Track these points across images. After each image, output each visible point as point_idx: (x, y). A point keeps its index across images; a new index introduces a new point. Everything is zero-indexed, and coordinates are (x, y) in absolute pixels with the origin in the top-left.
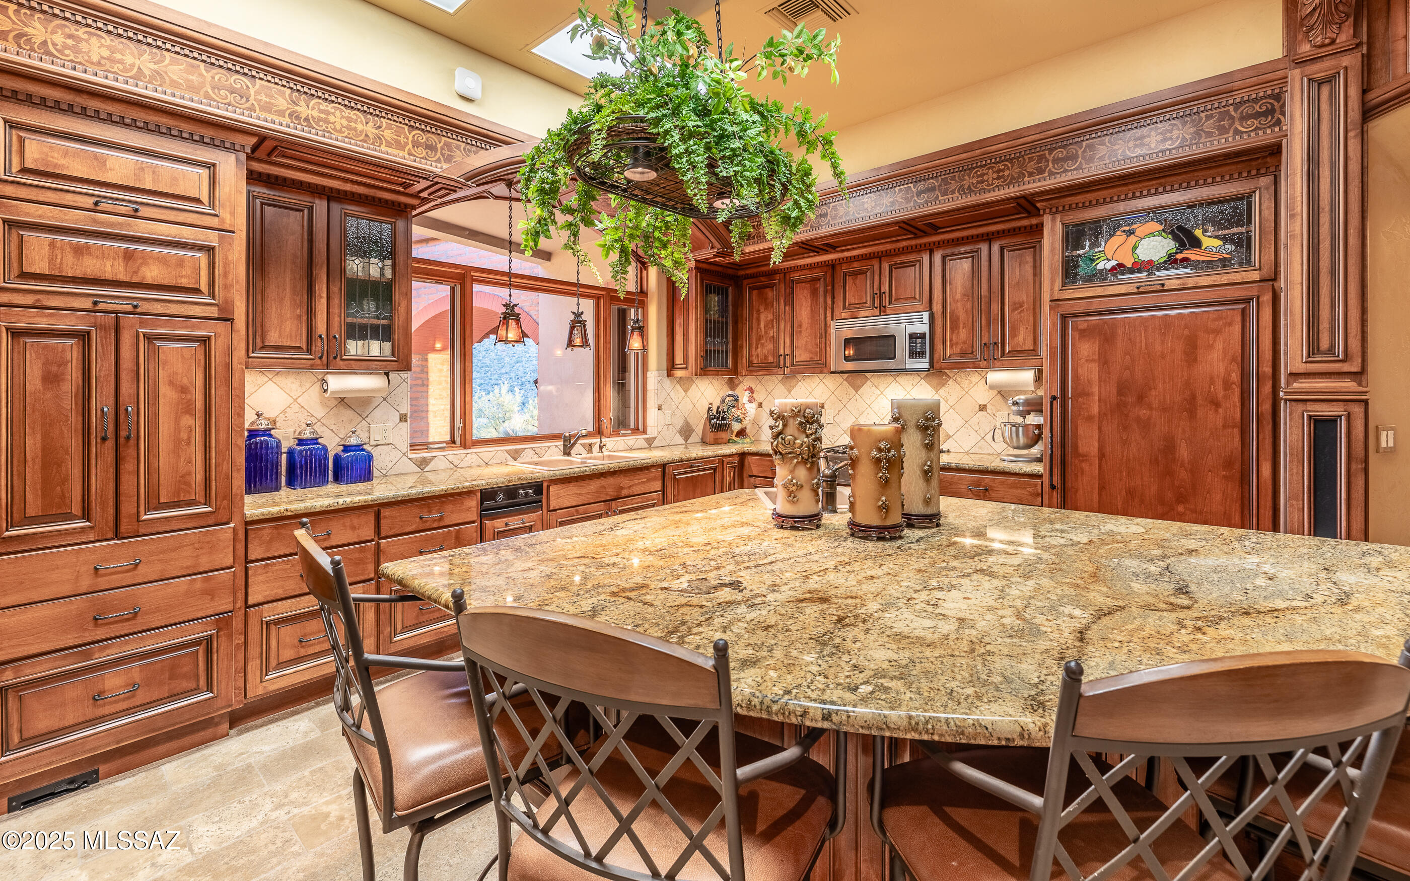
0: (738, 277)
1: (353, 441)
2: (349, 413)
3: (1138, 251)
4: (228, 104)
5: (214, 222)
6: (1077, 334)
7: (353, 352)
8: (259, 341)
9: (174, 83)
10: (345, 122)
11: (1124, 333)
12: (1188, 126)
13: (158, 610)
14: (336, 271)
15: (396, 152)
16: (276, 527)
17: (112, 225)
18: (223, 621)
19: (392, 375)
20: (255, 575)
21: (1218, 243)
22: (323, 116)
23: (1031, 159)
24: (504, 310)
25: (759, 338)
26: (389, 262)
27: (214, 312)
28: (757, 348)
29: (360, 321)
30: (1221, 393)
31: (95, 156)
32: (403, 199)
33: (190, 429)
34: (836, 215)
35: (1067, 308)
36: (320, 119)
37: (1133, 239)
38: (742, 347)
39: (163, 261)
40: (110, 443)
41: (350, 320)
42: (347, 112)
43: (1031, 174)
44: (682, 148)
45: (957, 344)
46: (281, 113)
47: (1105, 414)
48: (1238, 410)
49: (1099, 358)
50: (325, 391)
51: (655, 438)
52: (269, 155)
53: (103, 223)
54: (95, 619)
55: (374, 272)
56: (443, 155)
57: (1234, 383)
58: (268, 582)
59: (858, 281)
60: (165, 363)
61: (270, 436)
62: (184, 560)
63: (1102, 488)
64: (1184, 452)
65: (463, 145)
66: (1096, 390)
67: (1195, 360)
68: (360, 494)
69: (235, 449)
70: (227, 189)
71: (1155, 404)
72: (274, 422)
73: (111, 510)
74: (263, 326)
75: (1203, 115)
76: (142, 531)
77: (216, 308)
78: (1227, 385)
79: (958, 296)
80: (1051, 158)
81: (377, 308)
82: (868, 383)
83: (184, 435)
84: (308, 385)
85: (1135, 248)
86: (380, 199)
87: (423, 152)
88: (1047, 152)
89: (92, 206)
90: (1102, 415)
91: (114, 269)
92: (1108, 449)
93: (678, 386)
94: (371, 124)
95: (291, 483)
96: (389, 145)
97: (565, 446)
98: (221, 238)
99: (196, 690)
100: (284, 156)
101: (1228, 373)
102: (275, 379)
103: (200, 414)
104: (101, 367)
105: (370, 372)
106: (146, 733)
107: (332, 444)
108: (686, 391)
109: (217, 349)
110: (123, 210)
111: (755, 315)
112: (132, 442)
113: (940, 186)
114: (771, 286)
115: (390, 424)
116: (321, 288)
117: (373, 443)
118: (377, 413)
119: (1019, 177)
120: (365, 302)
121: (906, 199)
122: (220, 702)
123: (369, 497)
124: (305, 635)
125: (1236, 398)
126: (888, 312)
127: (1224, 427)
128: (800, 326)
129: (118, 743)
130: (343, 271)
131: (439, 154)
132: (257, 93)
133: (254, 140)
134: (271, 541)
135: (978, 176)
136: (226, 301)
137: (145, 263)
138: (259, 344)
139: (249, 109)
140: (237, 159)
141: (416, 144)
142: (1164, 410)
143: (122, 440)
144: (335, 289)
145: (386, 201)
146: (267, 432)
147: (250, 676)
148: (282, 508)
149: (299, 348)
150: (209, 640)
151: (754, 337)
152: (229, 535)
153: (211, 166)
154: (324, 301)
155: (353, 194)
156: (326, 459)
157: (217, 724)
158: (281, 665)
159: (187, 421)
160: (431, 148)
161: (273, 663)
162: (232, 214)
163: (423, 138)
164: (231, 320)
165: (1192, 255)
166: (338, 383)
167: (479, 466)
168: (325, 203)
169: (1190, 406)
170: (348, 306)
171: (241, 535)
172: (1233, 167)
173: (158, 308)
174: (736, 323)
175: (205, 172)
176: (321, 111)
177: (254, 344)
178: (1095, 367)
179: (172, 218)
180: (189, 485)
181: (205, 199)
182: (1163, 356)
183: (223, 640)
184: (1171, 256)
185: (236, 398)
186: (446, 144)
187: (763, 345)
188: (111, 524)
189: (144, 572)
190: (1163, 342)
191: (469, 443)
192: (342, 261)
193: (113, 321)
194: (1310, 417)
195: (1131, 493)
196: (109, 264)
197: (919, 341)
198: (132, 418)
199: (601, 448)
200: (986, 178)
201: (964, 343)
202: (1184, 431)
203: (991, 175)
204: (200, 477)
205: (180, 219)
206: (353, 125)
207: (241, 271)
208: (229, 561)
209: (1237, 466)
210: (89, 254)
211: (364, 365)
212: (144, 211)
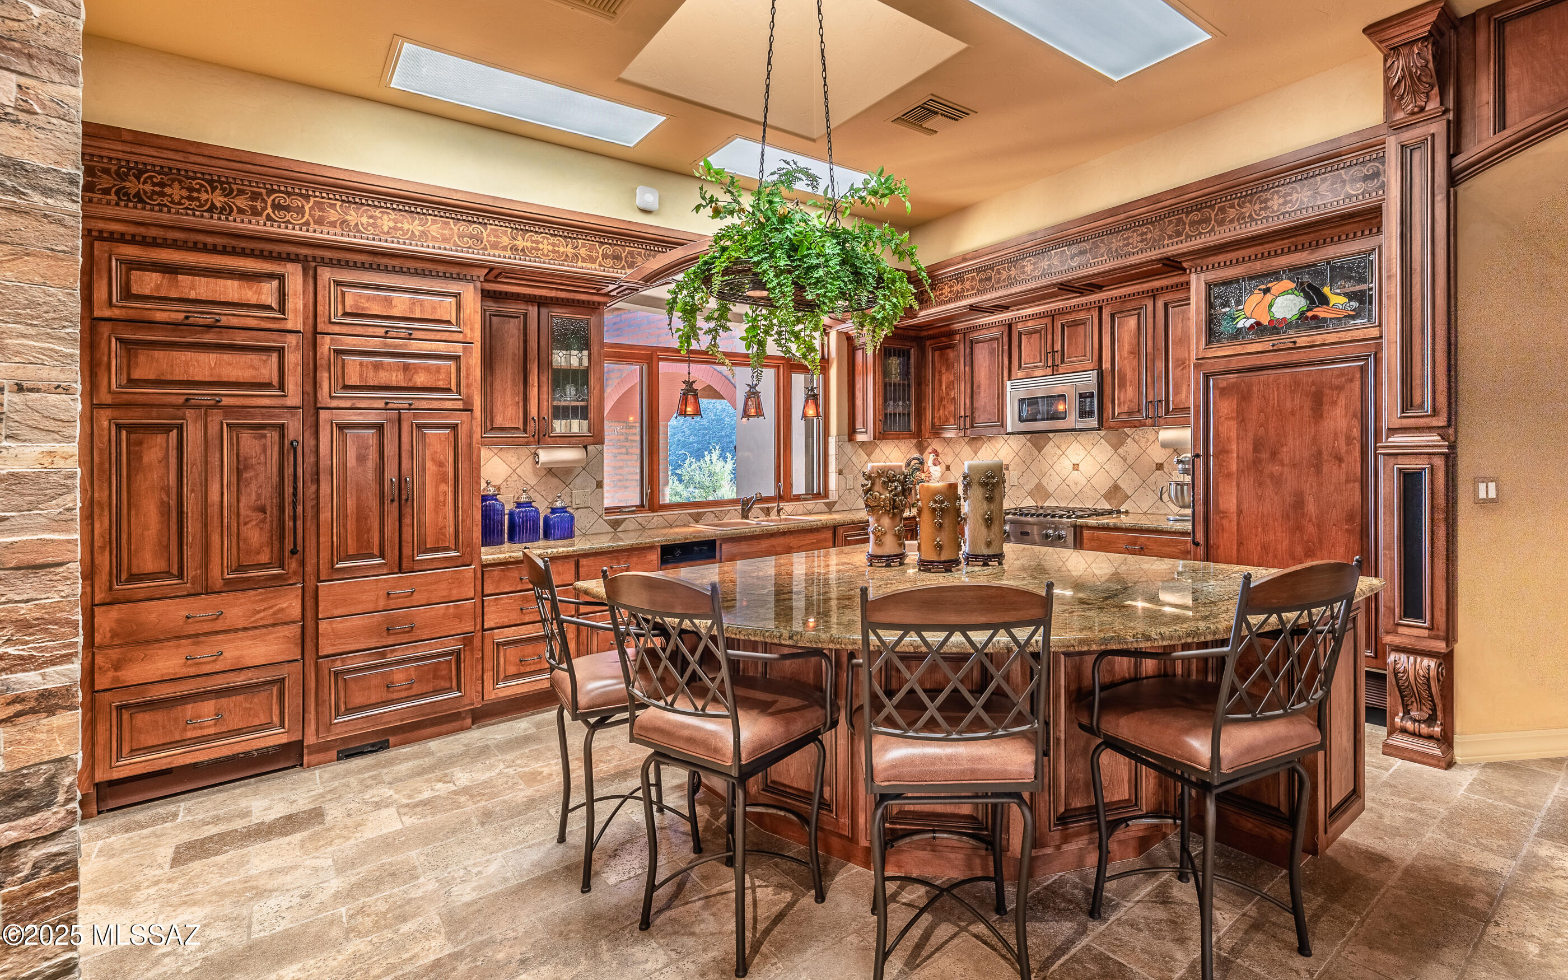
0: (921, 338)
1: (559, 504)
2: (556, 481)
3: (1273, 309)
4: (469, 247)
5: (459, 337)
6: (1217, 392)
7: (558, 430)
8: (488, 424)
9: (435, 239)
10: (550, 248)
11: (1259, 391)
12: (1305, 189)
13: (425, 626)
14: (545, 363)
15: (589, 265)
16: (503, 570)
17: (396, 346)
18: (467, 640)
19: (589, 447)
20: (488, 606)
21: (1343, 300)
22: (534, 245)
23: (1170, 222)
24: (684, 386)
25: (941, 399)
26: (585, 353)
27: (459, 405)
28: (939, 410)
29: (563, 403)
30: (1343, 448)
31: (386, 298)
32: (596, 298)
33: (445, 494)
34: (999, 279)
35: (1209, 367)
36: (533, 248)
37: (1269, 297)
38: (925, 409)
39: (427, 369)
40: (396, 504)
41: (555, 403)
42: (552, 239)
43: (1170, 237)
44: (774, 283)
45: (1124, 402)
46: (505, 248)
47: (1243, 471)
48: (1359, 465)
49: (1237, 416)
50: (537, 463)
51: (835, 502)
52: (496, 277)
53: (390, 346)
54: (388, 630)
55: (575, 362)
56: (626, 262)
57: (1354, 438)
58: (497, 612)
59: (1032, 341)
60: (429, 445)
61: (496, 500)
62: (441, 591)
63: (1240, 544)
64: (1311, 507)
65: (643, 251)
66: (1234, 447)
67: (1321, 416)
68: (564, 546)
69: (475, 509)
70: (468, 311)
71: (1286, 461)
72: (499, 489)
73: (397, 553)
74: (491, 412)
75: (1318, 178)
76: (416, 568)
77: (461, 402)
78: (1349, 440)
79: (1125, 353)
80: (1188, 221)
81: (577, 390)
82: (1051, 443)
83: (442, 499)
84: (524, 458)
85: (1271, 306)
86: (578, 301)
87: (609, 262)
88: (1184, 215)
89: (383, 334)
90: (1240, 472)
91: (396, 378)
92: (1245, 506)
93: (861, 451)
94: (570, 246)
95: (511, 539)
96: (584, 260)
97: (743, 509)
98: (464, 348)
99: (450, 689)
100: (507, 277)
101: (1350, 429)
102: (500, 454)
103: (451, 482)
104: (390, 450)
105: (571, 446)
106: (418, 716)
107: (543, 509)
108: (869, 455)
109: (462, 432)
110: (402, 335)
111: (937, 377)
112: (409, 503)
113: (1091, 249)
114: (952, 347)
115: (589, 491)
116: (533, 379)
117: (574, 506)
118: (578, 481)
119: (1160, 240)
120: (568, 387)
121: (1061, 262)
122: (466, 701)
123: (571, 549)
124: (524, 656)
125: (1357, 454)
126: (1061, 371)
127: (1347, 481)
128: (979, 387)
129: (402, 720)
130: (550, 363)
131: (623, 262)
132: (488, 235)
133: (487, 271)
134: (499, 581)
135: (1124, 239)
136: (468, 397)
137: (416, 372)
138: (489, 427)
139: (482, 249)
140: (475, 287)
141: (605, 256)
142: (1294, 466)
143: (403, 502)
144: (544, 379)
145: (583, 302)
146: (494, 497)
147: (485, 683)
148: (507, 555)
149: (518, 428)
150: (458, 652)
151: (936, 399)
152: (471, 574)
153: (457, 296)
154: (536, 389)
155: (557, 299)
156: (538, 519)
157: (464, 719)
158: (507, 678)
159: (443, 487)
160: (617, 257)
161: (502, 676)
162: (472, 330)
163: (610, 250)
164: (471, 410)
165: (1321, 312)
166: (546, 456)
167: (664, 528)
168: (536, 308)
169: (1317, 464)
170: (554, 390)
171: (479, 575)
172: (1356, 225)
173: (424, 404)
174: (919, 384)
175: (453, 300)
176: (533, 242)
177: (486, 427)
178: (1233, 424)
179: (432, 337)
180: (445, 536)
181: (454, 321)
182: (1293, 413)
183: (468, 653)
184: (1302, 313)
185: (475, 468)
186: (630, 253)
187: (944, 406)
188: (397, 562)
189: (419, 598)
190: (1293, 400)
191: (656, 506)
192: (549, 355)
193: (397, 416)
194: (1400, 470)
195: (1265, 548)
196: (394, 375)
197: (1088, 400)
198: (409, 485)
199: (779, 511)
200: (1131, 241)
201: (1131, 401)
202: (1311, 486)
203: (1135, 238)
204: (452, 529)
205: (438, 338)
206: (556, 248)
207: (477, 372)
208: (471, 594)
209: (1358, 520)
210: (383, 369)
211: (567, 441)
212: (416, 334)
